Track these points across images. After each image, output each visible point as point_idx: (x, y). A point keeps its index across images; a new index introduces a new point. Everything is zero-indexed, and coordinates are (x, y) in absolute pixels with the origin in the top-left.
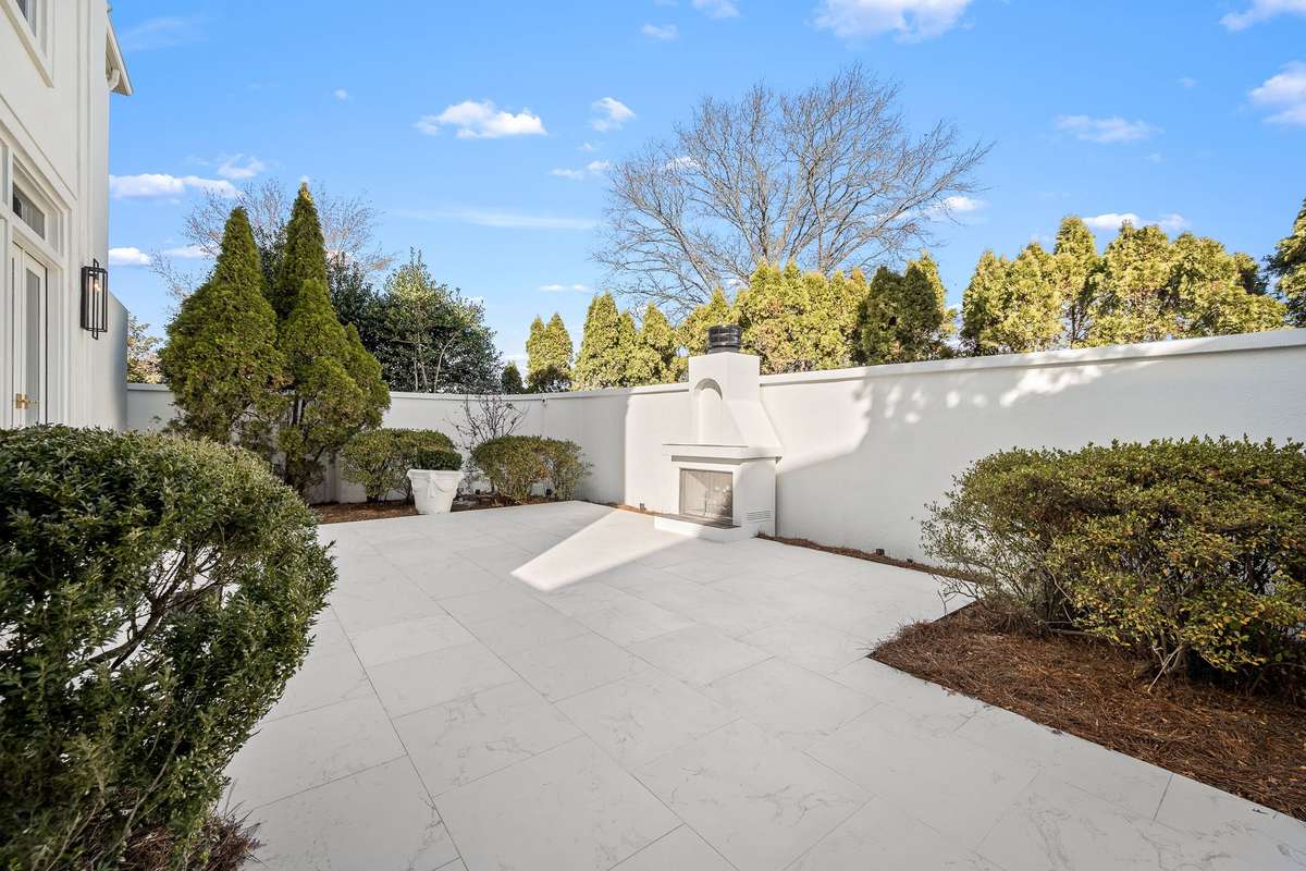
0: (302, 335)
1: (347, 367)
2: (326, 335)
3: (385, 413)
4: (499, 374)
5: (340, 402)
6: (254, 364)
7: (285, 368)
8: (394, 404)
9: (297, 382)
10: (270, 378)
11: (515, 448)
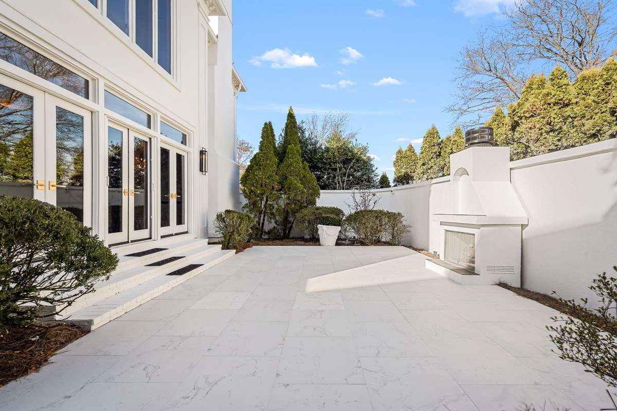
0: (285, 168)
1: (301, 180)
2: (294, 167)
3: (317, 200)
4: (377, 179)
5: (296, 195)
6: (267, 181)
7: (278, 183)
8: (322, 195)
9: (282, 187)
10: (273, 186)
11: (363, 216)
